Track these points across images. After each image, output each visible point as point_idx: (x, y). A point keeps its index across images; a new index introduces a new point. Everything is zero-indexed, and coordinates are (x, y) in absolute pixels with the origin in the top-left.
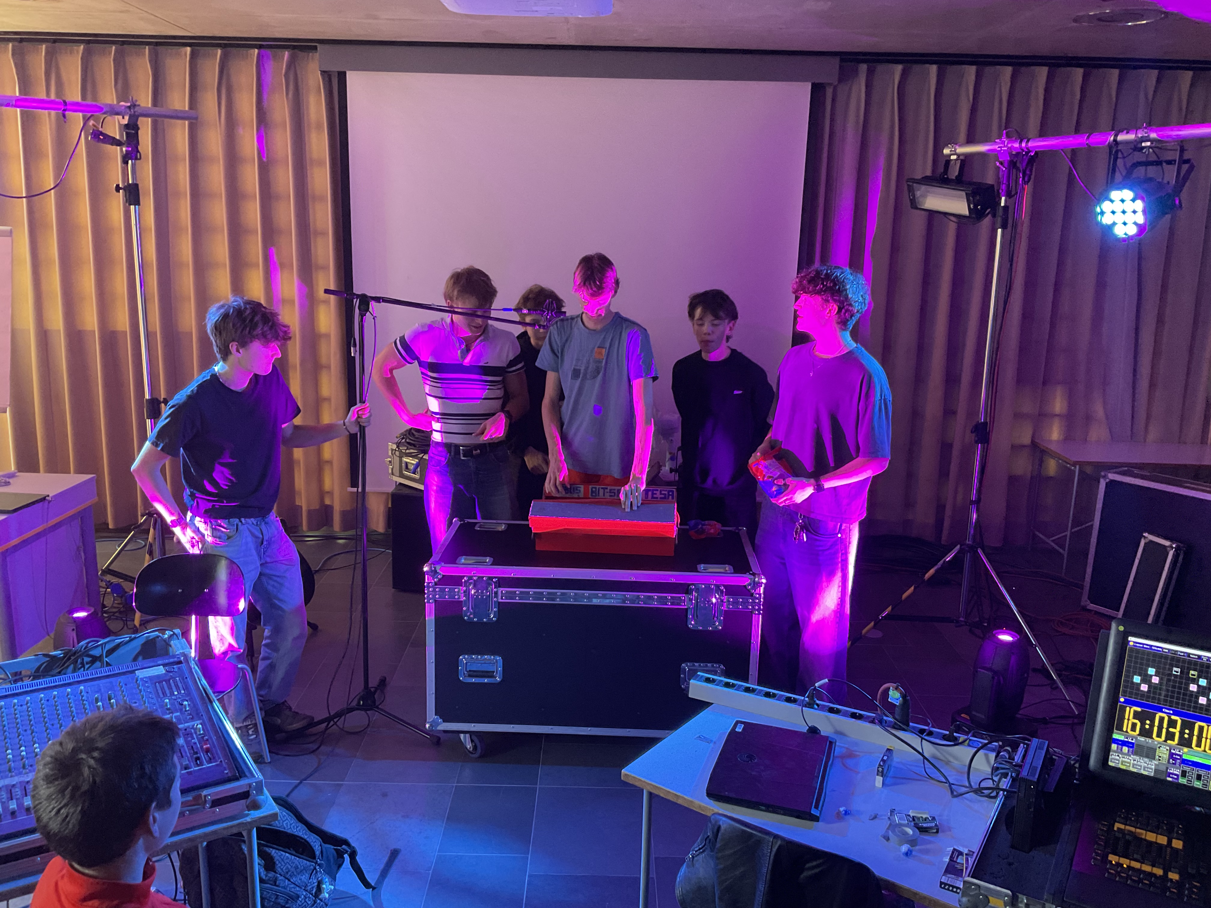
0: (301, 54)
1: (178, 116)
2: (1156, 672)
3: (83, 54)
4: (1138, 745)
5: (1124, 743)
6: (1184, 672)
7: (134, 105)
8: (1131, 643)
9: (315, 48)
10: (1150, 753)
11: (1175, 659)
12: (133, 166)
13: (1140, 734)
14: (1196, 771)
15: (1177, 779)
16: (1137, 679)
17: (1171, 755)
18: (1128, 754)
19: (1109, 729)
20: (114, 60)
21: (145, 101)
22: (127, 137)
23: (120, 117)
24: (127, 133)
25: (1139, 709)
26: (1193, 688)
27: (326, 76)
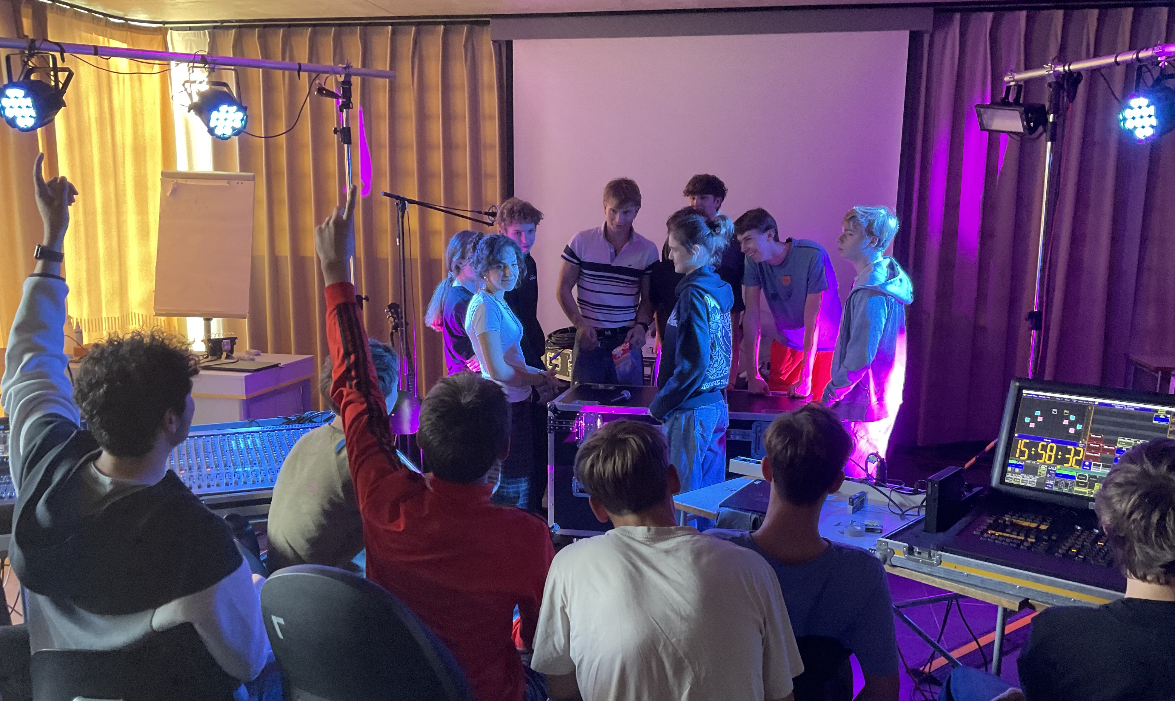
0: (477, 28)
1: (381, 75)
2: (1041, 413)
3: (311, 34)
4: (1026, 466)
5: (1017, 466)
6: (1060, 412)
7: (348, 67)
8: (1024, 395)
9: (488, 23)
10: (1033, 471)
11: (1053, 403)
12: (347, 113)
13: (1028, 459)
14: (1066, 481)
15: (1052, 488)
16: (1027, 420)
17: (1048, 471)
18: (1019, 474)
19: (1007, 455)
20: (333, 39)
21: (357, 64)
22: (343, 91)
23: (338, 76)
24: (343, 88)
25: (1028, 441)
26: (1066, 422)
27: (496, 44)
